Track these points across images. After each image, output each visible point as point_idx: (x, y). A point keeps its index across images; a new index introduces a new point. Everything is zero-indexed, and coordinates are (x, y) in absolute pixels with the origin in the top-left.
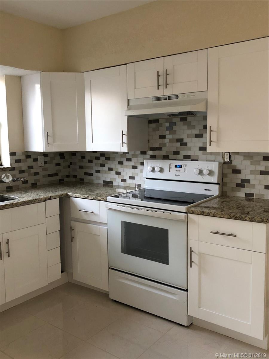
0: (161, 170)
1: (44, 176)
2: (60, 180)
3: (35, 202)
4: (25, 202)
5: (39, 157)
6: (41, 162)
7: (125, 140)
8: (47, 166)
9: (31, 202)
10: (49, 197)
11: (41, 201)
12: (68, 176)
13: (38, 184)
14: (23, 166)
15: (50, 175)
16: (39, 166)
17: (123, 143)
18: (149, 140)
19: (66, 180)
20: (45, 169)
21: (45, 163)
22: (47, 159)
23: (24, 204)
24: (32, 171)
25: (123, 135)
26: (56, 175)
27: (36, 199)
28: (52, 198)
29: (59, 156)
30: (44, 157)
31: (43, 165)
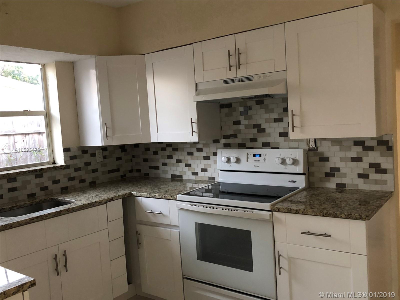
0: (238, 161)
1: (103, 173)
2: (122, 176)
3: (95, 206)
4: (83, 206)
5: (97, 152)
6: (99, 157)
7: (195, 129)
8: (107, 160)
9: (90, 205)
10: (111, 199)
11: (101, 204)
12: (131, 171)
13: (97, 182)
14: (79, 163)
15: (110, 172)
16: (97, 161)
17: (193, 132)
18: (221, 127)
19: (128, 175)
20: (104, 165)
21: (105, 157)
22: (106, 153)
23: (81, 208)
24: (90, 168)
25: (192, 122)
26: (117, 170)
27: (96, 202)
28: (113, 199)
29: (120, 149)
30: (103, 151)
31: (102, 160)
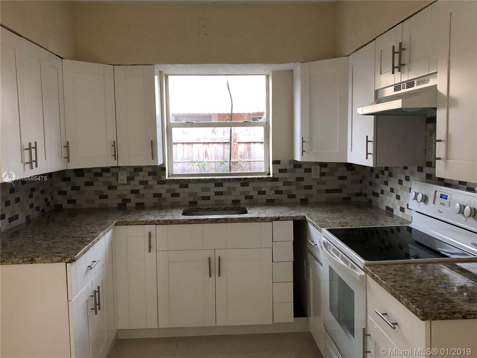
0: (425, 199)
1: (319, 191)
2: (345, 199)
3: (256, 221)
5: (313, 167)
6: (315, 173)
7: (371, 150)
8: (324, 178)
9: (252, 220)
11: (265, 221)
12: (359, 194)
13: (310, 200)
14: (290, 177)
15: (328, 191)
16: (312, 178)
17: (367, 154)
18: (426, 150)
19: (354, 199)
20: (320, 183)
21: (322, 174)
22: (324, 170)
24: (302, 184)
26: (339, 191)
28: (280, 219)
29: (345, 167)
30: (320, 167)
31: (318, 177)
